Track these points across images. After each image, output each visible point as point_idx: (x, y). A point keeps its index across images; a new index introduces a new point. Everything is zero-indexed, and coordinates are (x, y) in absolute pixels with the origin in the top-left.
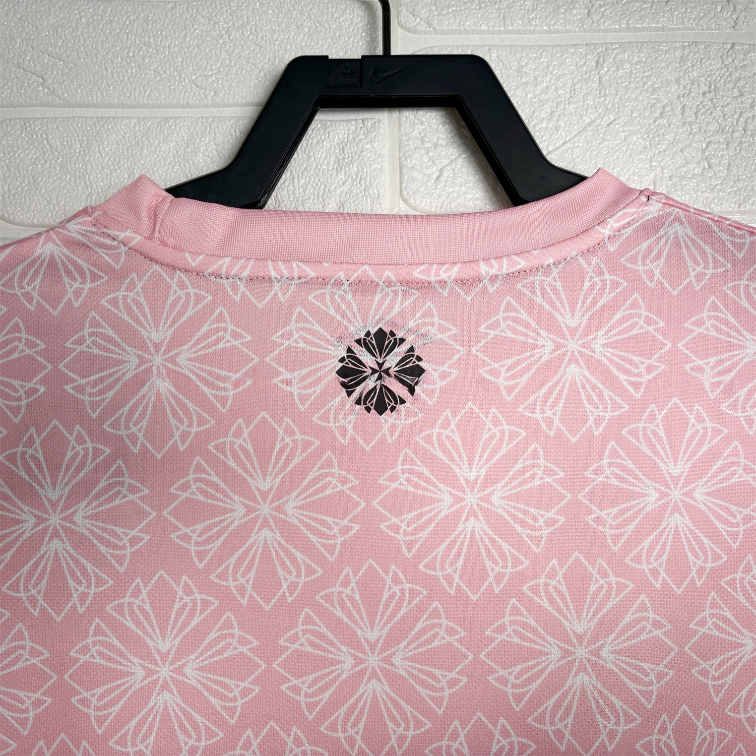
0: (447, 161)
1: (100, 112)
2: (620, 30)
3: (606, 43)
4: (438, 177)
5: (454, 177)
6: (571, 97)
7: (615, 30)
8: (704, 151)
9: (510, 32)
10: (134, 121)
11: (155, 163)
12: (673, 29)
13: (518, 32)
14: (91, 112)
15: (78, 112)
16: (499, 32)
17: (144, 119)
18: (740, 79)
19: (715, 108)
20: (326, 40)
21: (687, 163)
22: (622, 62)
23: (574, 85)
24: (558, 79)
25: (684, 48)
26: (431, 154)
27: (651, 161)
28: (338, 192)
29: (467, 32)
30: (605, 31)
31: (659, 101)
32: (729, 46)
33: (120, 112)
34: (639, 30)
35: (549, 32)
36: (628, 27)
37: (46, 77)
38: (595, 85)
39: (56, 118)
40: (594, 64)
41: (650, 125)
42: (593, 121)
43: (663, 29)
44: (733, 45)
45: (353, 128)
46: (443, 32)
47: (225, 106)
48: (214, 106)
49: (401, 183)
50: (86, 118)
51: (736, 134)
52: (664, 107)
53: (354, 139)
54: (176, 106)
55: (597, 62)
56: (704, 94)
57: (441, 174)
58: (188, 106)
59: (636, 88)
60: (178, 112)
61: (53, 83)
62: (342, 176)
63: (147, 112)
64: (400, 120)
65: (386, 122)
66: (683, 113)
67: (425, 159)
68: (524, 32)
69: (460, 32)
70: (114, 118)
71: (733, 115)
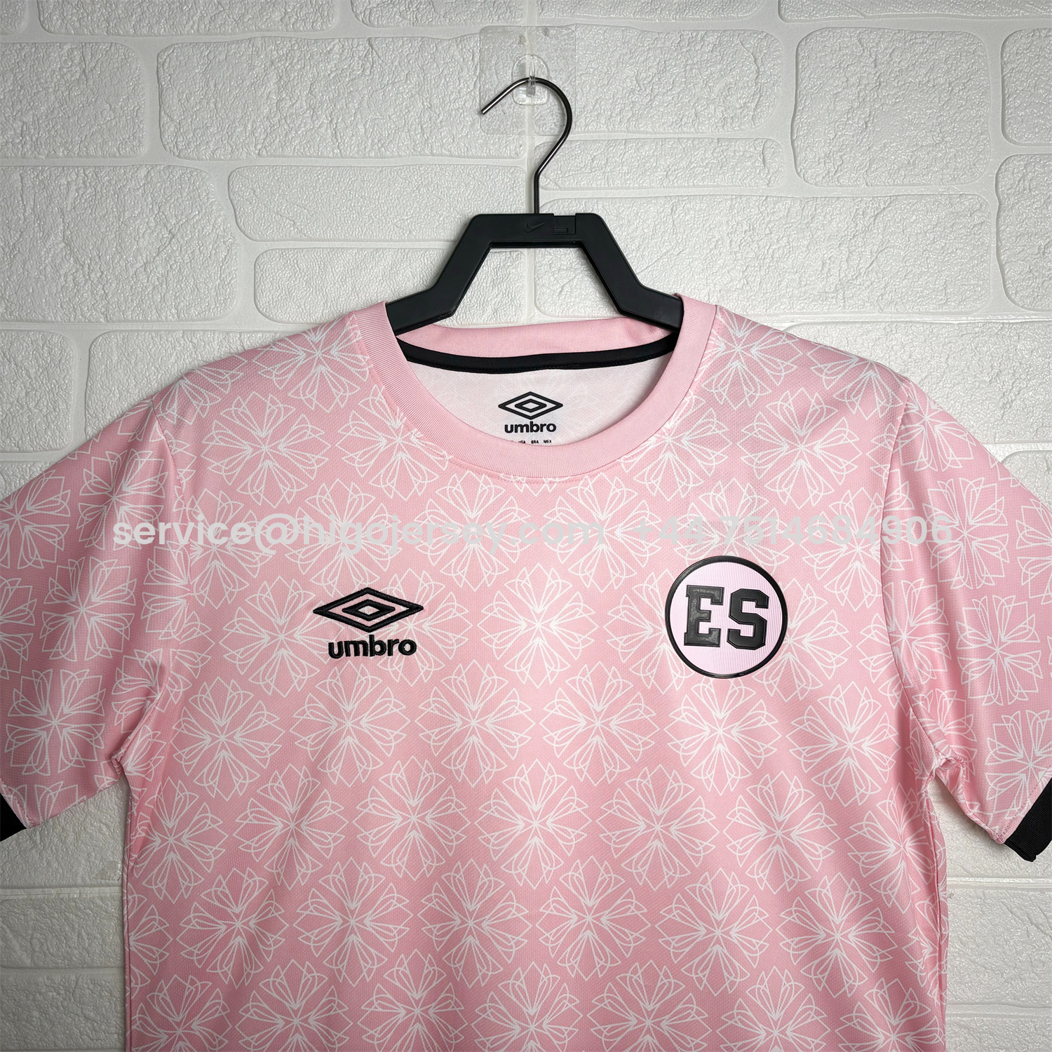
0: (566, 281)
1: (333, 244)
2: (688, 187)
3: (678, 196)
4: (561, 292)
5: (571, 292)
6: (653, 234)
7: (685, 187)
8: (744, 272)
9: (612, 189)
10: (355, 251)
11: (370, 280)
12: (725, 186)
13: (618, 188)
14: (326, 244)
15: (317, 244)
16: (605, 189)
17: (362, 249)
18: (769, 222)
19: (753, 242)
20: (486, 194)
21: (732, 280)
22: (689, 209)
23: (655, 226)
24: (644, 221)
25: (732, 199)
26: (556, 276)
27: (707, 279)
28: (493, 302)
29: (582, 189)
30: (678, 187)
31: (714, 237)
32: (764, 198)
33: (345, 245)
34: (701, 186)
35: (639, 188)
36: (694, 185)
37: (296, 221)
38: (670, 226)
39: (303, 249)
40: (670, 211)
41: (707, 254)
42: (668, 251)
43: (718, 186)
44: (767, 197)
45: (503, 258)
46: (566, 189)
47: (416, 241)
48: (409, 241)
49: (535, 296)
50: (323, 248)
51: (765, 261)
52: (717, 241)
53: (504, 265)
54: (383, 241)
55: (672, 210)
56: (745, 232)
57: (562, 289)
58: (391, 240)
59: (699, 228)
60: (385, 245)
61: (301, 225)
62: (496, 291)
63: (363, 245)
64: (535, 252)
65: (526, 254)
66: (730, 245)
67: (552, 279)
68: (622, 188)
69: (577, 189)
70: (342, 248)
71: (765, 247)
